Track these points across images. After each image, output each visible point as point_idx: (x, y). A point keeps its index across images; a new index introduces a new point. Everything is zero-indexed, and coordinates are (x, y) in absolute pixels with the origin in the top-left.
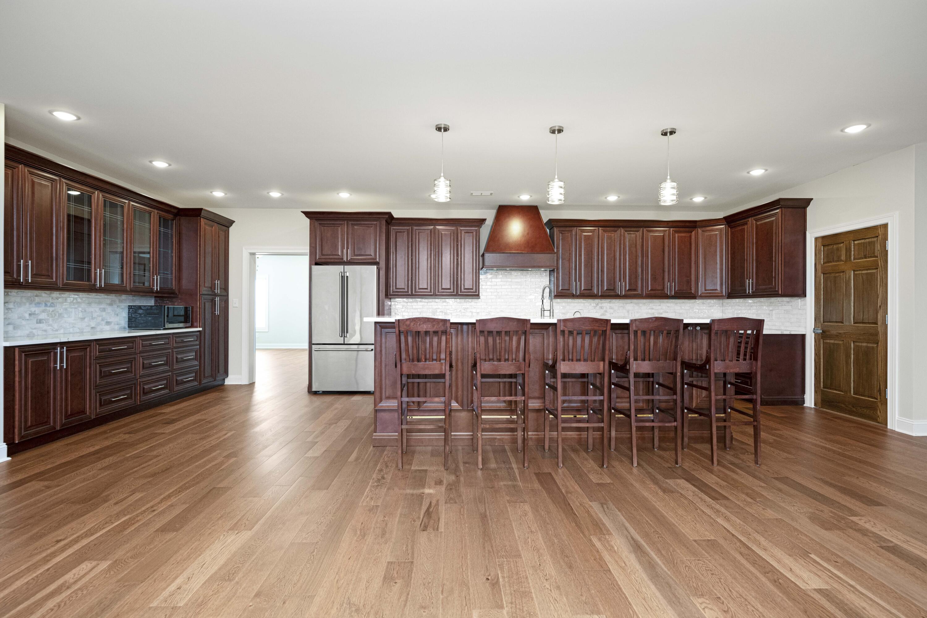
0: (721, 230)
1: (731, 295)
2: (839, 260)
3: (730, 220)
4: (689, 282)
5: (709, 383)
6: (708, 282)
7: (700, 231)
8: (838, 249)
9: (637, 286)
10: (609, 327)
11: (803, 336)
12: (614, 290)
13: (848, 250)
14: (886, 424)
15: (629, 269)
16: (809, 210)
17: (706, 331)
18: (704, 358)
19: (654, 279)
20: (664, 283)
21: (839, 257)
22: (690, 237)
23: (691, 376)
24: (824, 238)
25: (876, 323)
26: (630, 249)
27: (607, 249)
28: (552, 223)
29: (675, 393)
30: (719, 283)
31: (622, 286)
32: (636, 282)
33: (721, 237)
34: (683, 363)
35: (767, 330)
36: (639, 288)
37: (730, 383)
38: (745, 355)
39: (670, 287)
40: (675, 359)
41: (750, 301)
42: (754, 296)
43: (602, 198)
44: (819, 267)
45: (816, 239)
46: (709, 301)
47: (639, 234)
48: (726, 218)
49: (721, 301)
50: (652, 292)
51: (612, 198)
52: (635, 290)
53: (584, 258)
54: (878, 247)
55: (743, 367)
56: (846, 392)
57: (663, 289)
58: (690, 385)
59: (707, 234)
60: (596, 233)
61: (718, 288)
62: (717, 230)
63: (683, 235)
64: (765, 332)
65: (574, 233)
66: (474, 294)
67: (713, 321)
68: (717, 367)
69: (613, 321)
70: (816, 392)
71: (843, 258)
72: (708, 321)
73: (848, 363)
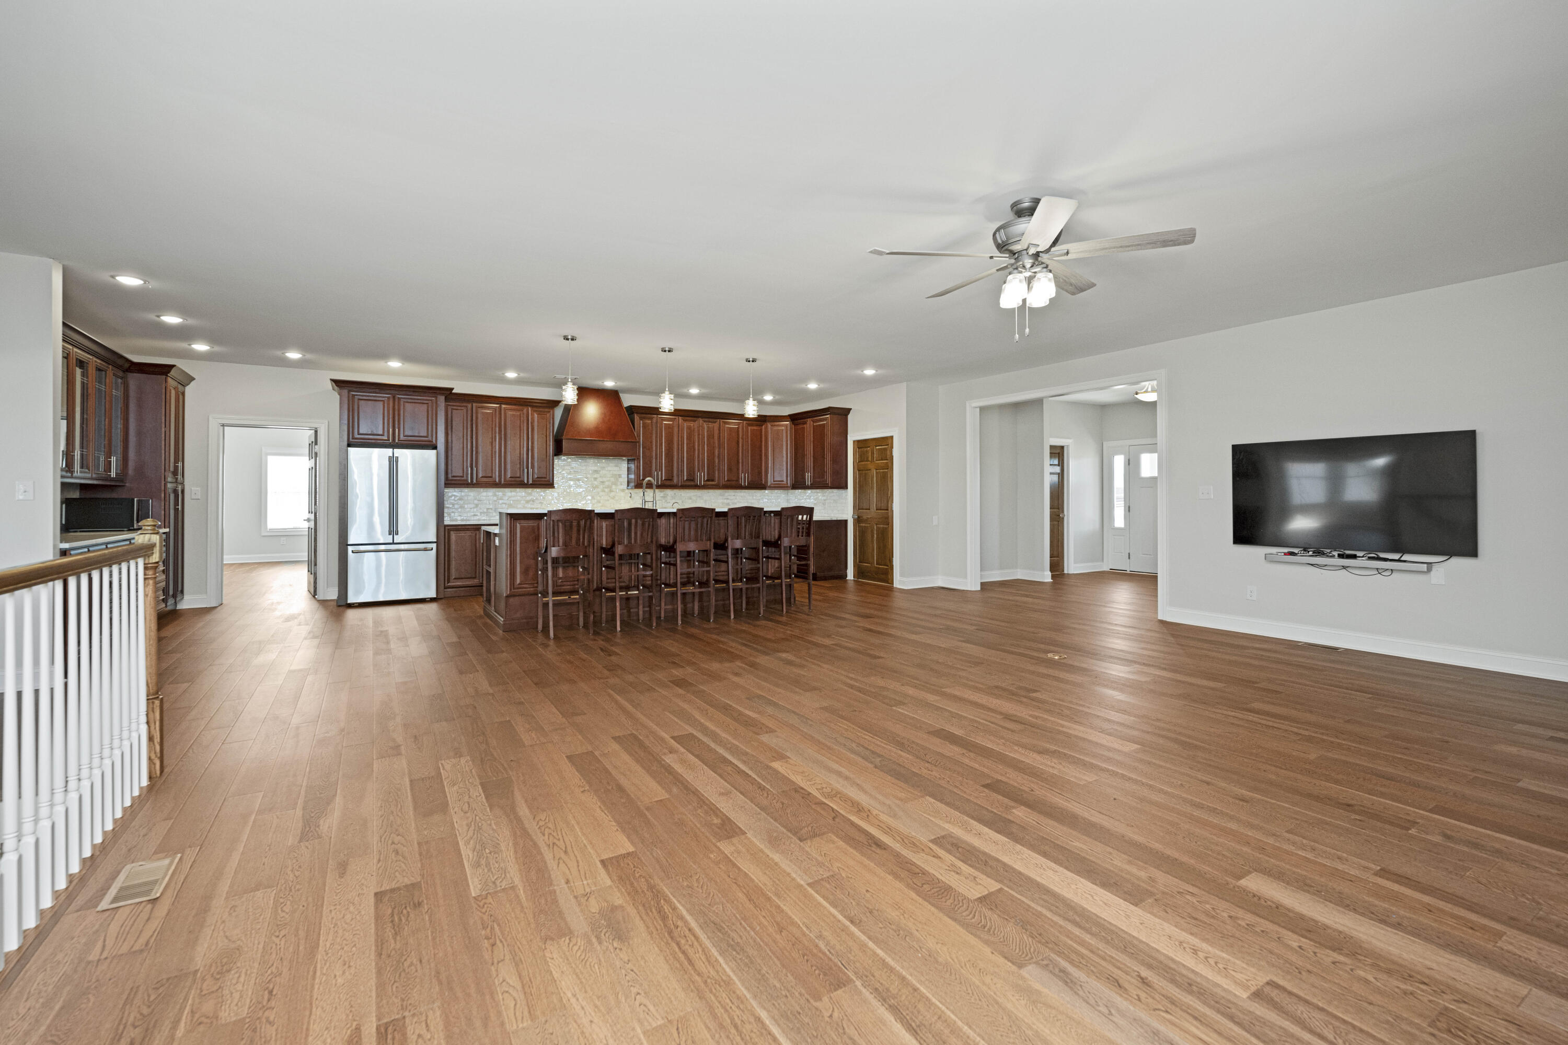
0: (786, 426)
1: (794, 487)
2: (867, 461)
3: (795, 418)
4: (760, 473)
5: (780, 555)
6: (776, 474)
7: (769, 425)
8: (867, 451)
9: (714, 476)
10: (714, 514)
11: (846, 521)
12: (693, 480)
13: (873, 453)
14: (893, 583)
15: (708, 460)
16: (850, 417)
17: (779, 517)
18: (777, 537)
19: (730, 470)
20: (738, 473)
21: (868, 458)
22: (761, 430)
23: (768, 552)
24: (859, 441)
25: (887, 510)
26: (708, 440)
27: (687, 439)
28: (632, 410)
29: (759, 563)
30: (785, 475)
31: (701, 477)
32: (714, 472)
33: (787, 432)
34: (763, 541)
35: (816, 517)
36: (717, 479)
37: (794, 556)
38: (803, 532)
39: (744, 478)
40: (758, 537)
41: (809, 491)
42: (812, 487)
43: (685, 390)
44: (856, 464)
45: (854, 441)
46: (776, 491)
47: (716, 426)
48: (790, 416)
49: (786, 491)
50: (729, 483)
51: (694, 391)
52: (713, 480)
53: (665, 447)
54: (888, 452)
55: (802, 541)
56: (871, 564)
57: (738, 480)
58: (767, 558)
59: (776, 428)
60: (676, 423)
61: (785, 480)
62: (782, 426)
63: (755, 428)
64: (815, 518)
65: (654, 420)
66: (546, 483)
67: (783, 509)
68: (786, 542)
69: (717, 510)
70: (854, 566)
71: (870, 459)
72: (779, 509)
73: (873, 542)
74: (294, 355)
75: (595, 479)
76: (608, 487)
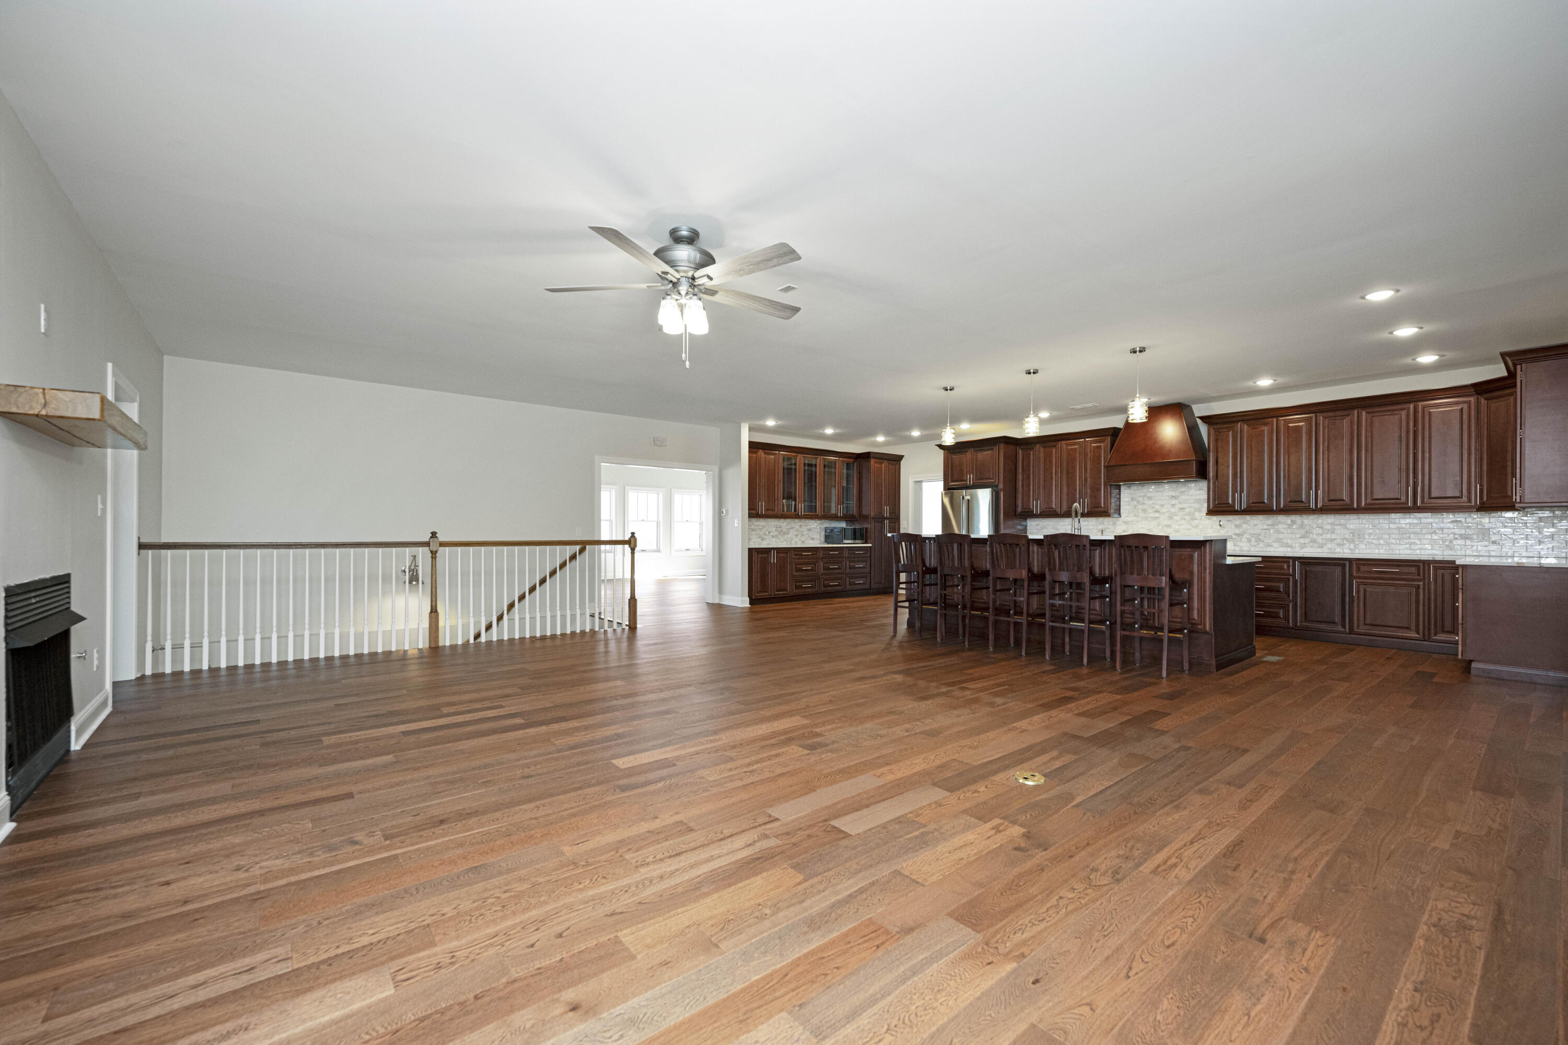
1: (1487, 506)
31: (1317, 496)
43: (1250, 384)
50: (1376, 502)
51: (1265, 382)
52: (1343, 500)
60: (1272, 427)
65: (1237, 430)
66: (1101, 512)
74: (916, 433)
75: (1173, 505)
76: (1189, 514)
